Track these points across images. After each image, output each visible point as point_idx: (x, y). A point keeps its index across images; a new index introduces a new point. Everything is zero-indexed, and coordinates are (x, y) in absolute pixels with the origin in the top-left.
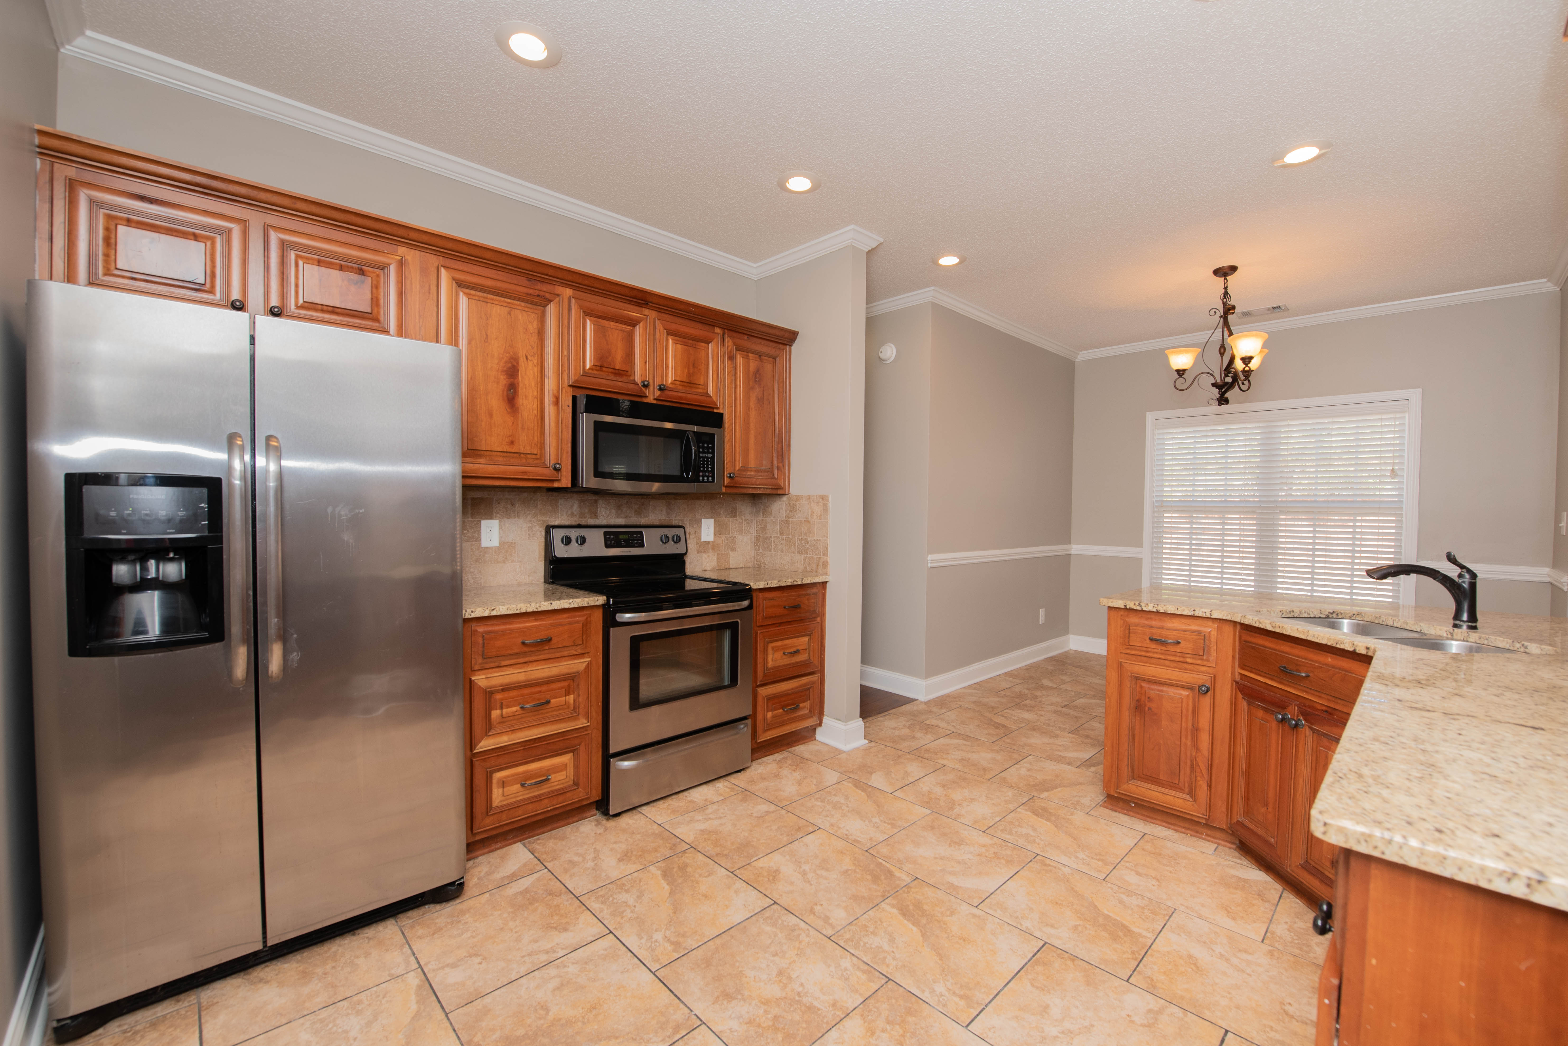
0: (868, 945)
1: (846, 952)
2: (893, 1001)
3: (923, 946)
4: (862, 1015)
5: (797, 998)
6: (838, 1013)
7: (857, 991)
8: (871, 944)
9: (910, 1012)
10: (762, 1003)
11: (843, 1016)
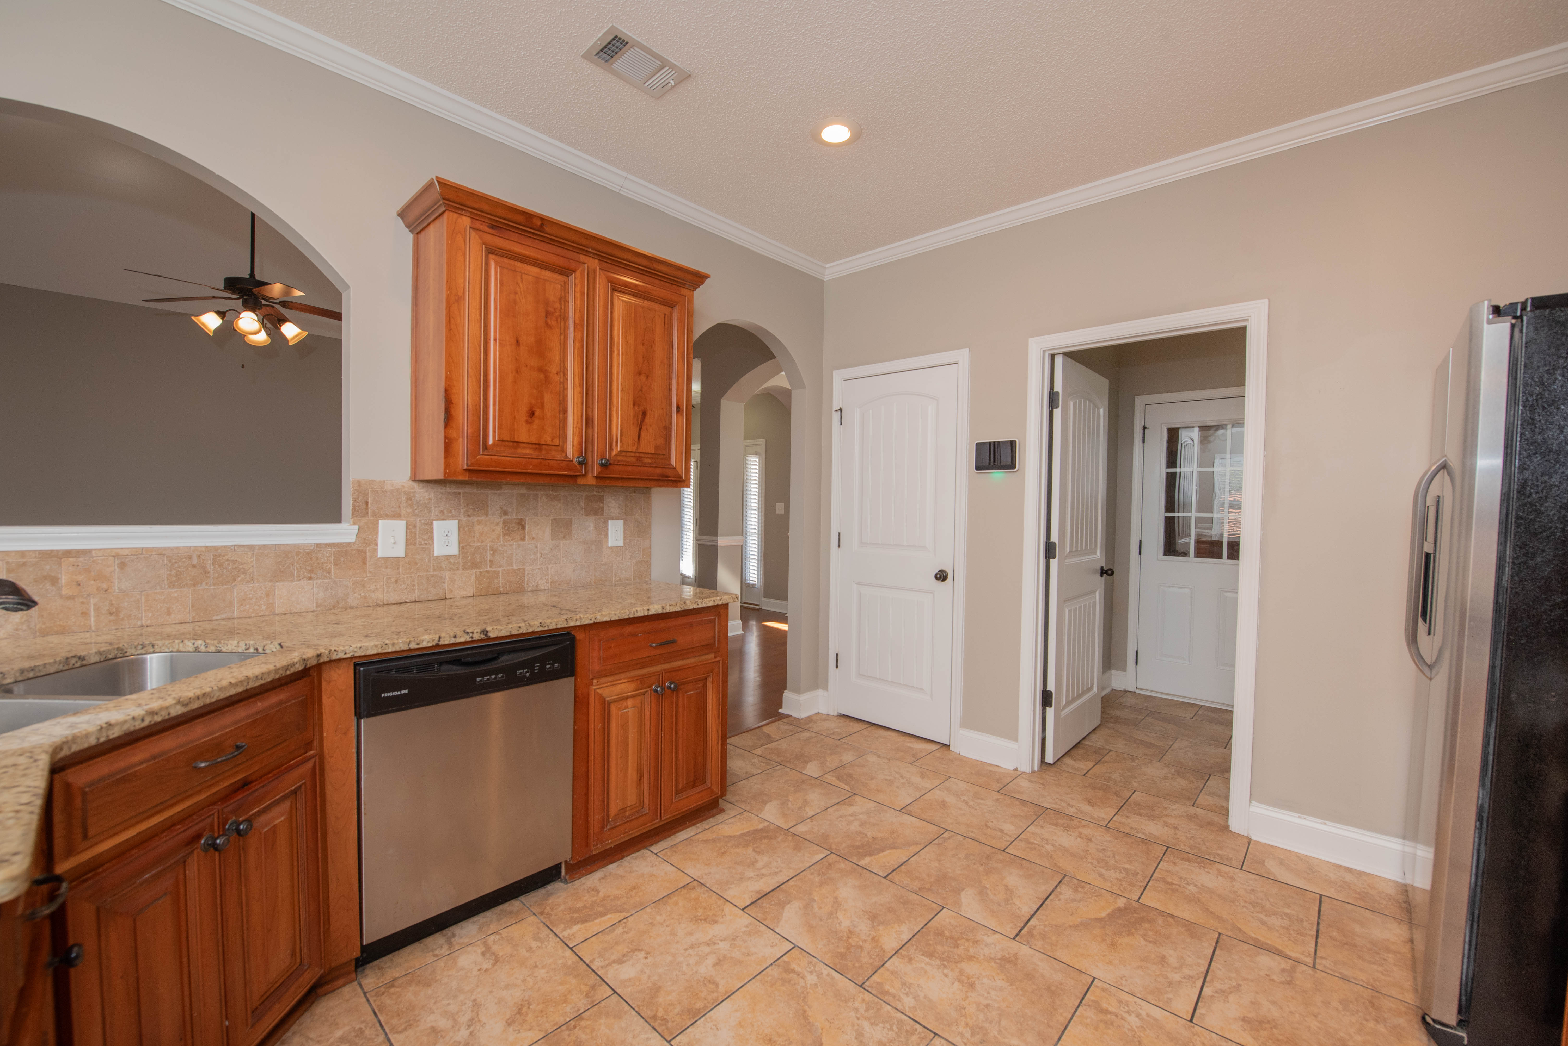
0: (888, 1026)
1: (912, 1016)
2: (857, 965)
3: (822, 1029)
4: (884, 951)
5: (945, 963)
6: (905, 953)
7: (892, 973)
8: (884, 1028)
9: (843, 956)
10: (974, 957)
11: (901, 951)
